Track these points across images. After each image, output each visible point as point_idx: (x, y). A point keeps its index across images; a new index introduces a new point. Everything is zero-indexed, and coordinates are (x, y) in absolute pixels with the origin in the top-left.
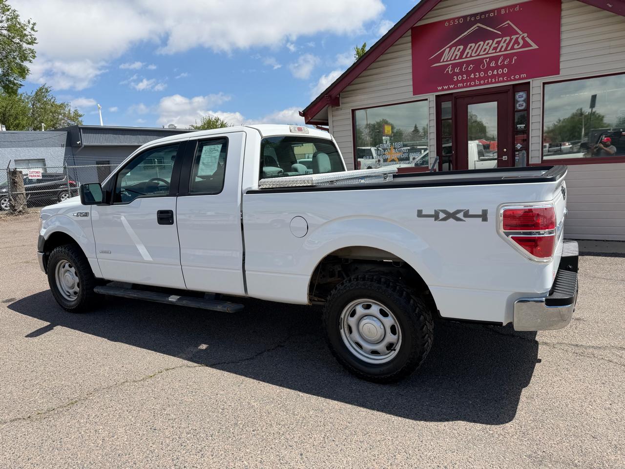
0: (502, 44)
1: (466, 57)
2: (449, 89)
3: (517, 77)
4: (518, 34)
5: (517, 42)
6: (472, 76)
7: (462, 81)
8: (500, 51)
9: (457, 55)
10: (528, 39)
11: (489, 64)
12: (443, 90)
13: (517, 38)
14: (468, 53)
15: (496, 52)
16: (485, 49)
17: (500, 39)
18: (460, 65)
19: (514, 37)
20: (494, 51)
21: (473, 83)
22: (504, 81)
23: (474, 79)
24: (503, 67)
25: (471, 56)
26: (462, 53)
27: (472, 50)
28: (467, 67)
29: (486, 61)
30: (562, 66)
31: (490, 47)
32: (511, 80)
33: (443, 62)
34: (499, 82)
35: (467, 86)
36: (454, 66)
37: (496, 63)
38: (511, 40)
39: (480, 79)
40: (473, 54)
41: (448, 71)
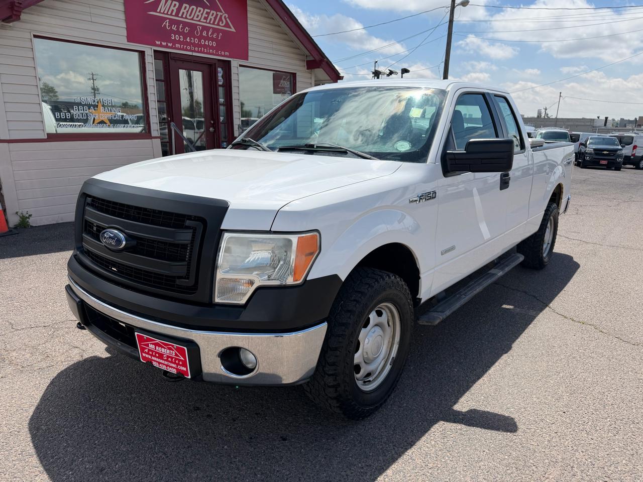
0: (210, 17)
1: (182, 17)
2: (167, 47)
3: (223, 53)
4: (222, 12)
5: (221, 19)
6: (188, 40)
7: (179, 42)
8: (209, 23)
9: (173, 10)
10: (228, 19)
11: (202, 32)
12: (161, 46)
13: (221, 16)
14: (183, 13)
15: (206, 23)
16: (198, 16)
17: (209, 11)
18: (177, 23)
19: (219, 14)
20: (205, 21)
21: (189, 48)
22: (213, 54)
23: (190, 44)
24: (212, 39)
25: (186, 18)
26: (179, 10)
27: (187, 12)
28: (183, 28)
29: (199, 28)
30: (250, 53)
31: (202, 14)
32: (218, 55)
33: (160, 12)
34: (209, 54)
35: (183, 49)
36: (172, 22)
37: (207, 34)
38: (217, 15)
39: (194, 45)
40: (188, 17)
41: (165, 25)
